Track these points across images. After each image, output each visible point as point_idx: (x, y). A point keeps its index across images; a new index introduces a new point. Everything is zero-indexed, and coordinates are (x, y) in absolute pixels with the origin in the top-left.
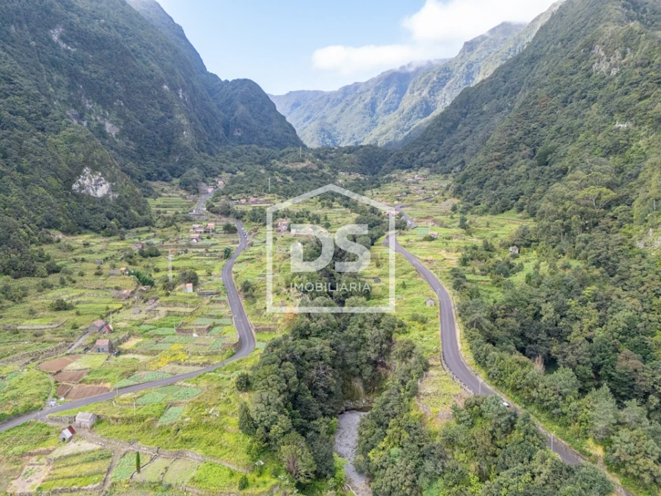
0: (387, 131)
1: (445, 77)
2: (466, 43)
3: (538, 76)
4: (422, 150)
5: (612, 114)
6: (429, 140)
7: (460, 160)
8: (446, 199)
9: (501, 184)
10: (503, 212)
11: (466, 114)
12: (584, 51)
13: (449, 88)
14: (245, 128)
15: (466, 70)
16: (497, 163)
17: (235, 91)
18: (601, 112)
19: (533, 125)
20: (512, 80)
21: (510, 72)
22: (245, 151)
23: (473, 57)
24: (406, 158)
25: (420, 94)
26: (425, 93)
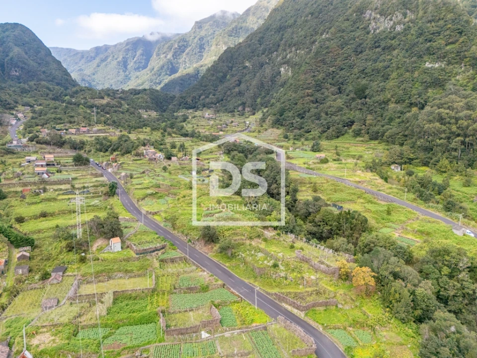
0: (143, 84)
1: (183, 45)
2: (197, 22)
3: (296, 39)
4: (202, 95)
5: (421, 57)
6: (205, 86)
7: (240, 102)
8: (266, 130)
9: (323, 115)
10: (338, 137)
11: (232, 67)
12: (356, 15)
13: (188, 54)
14: (22, 68)
15: (199, 42)
16: (311, 98)
17: (7, 33)
18: (407, 55)
19: (331, 69)
20: (268, 43)
21: (263, 38)
22: (35, 87)
23: (203, 33)
24: (189, 100)
25: (166, 57)
26: (170, 56)
